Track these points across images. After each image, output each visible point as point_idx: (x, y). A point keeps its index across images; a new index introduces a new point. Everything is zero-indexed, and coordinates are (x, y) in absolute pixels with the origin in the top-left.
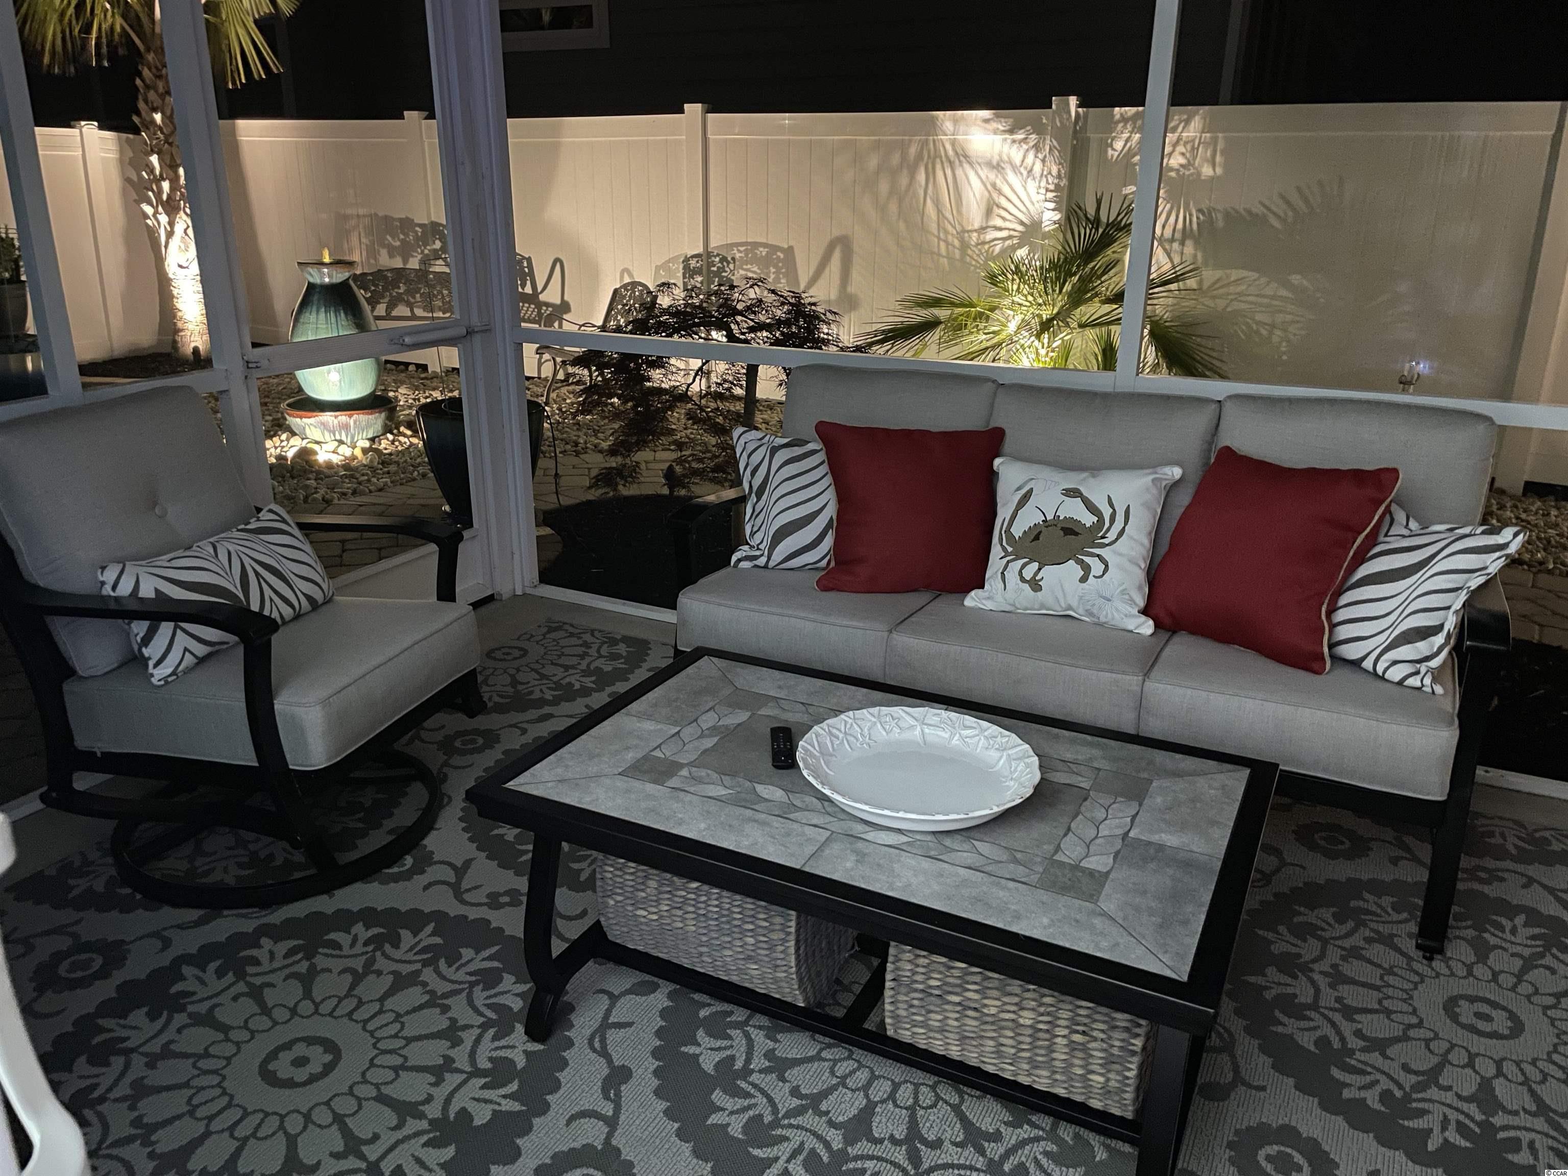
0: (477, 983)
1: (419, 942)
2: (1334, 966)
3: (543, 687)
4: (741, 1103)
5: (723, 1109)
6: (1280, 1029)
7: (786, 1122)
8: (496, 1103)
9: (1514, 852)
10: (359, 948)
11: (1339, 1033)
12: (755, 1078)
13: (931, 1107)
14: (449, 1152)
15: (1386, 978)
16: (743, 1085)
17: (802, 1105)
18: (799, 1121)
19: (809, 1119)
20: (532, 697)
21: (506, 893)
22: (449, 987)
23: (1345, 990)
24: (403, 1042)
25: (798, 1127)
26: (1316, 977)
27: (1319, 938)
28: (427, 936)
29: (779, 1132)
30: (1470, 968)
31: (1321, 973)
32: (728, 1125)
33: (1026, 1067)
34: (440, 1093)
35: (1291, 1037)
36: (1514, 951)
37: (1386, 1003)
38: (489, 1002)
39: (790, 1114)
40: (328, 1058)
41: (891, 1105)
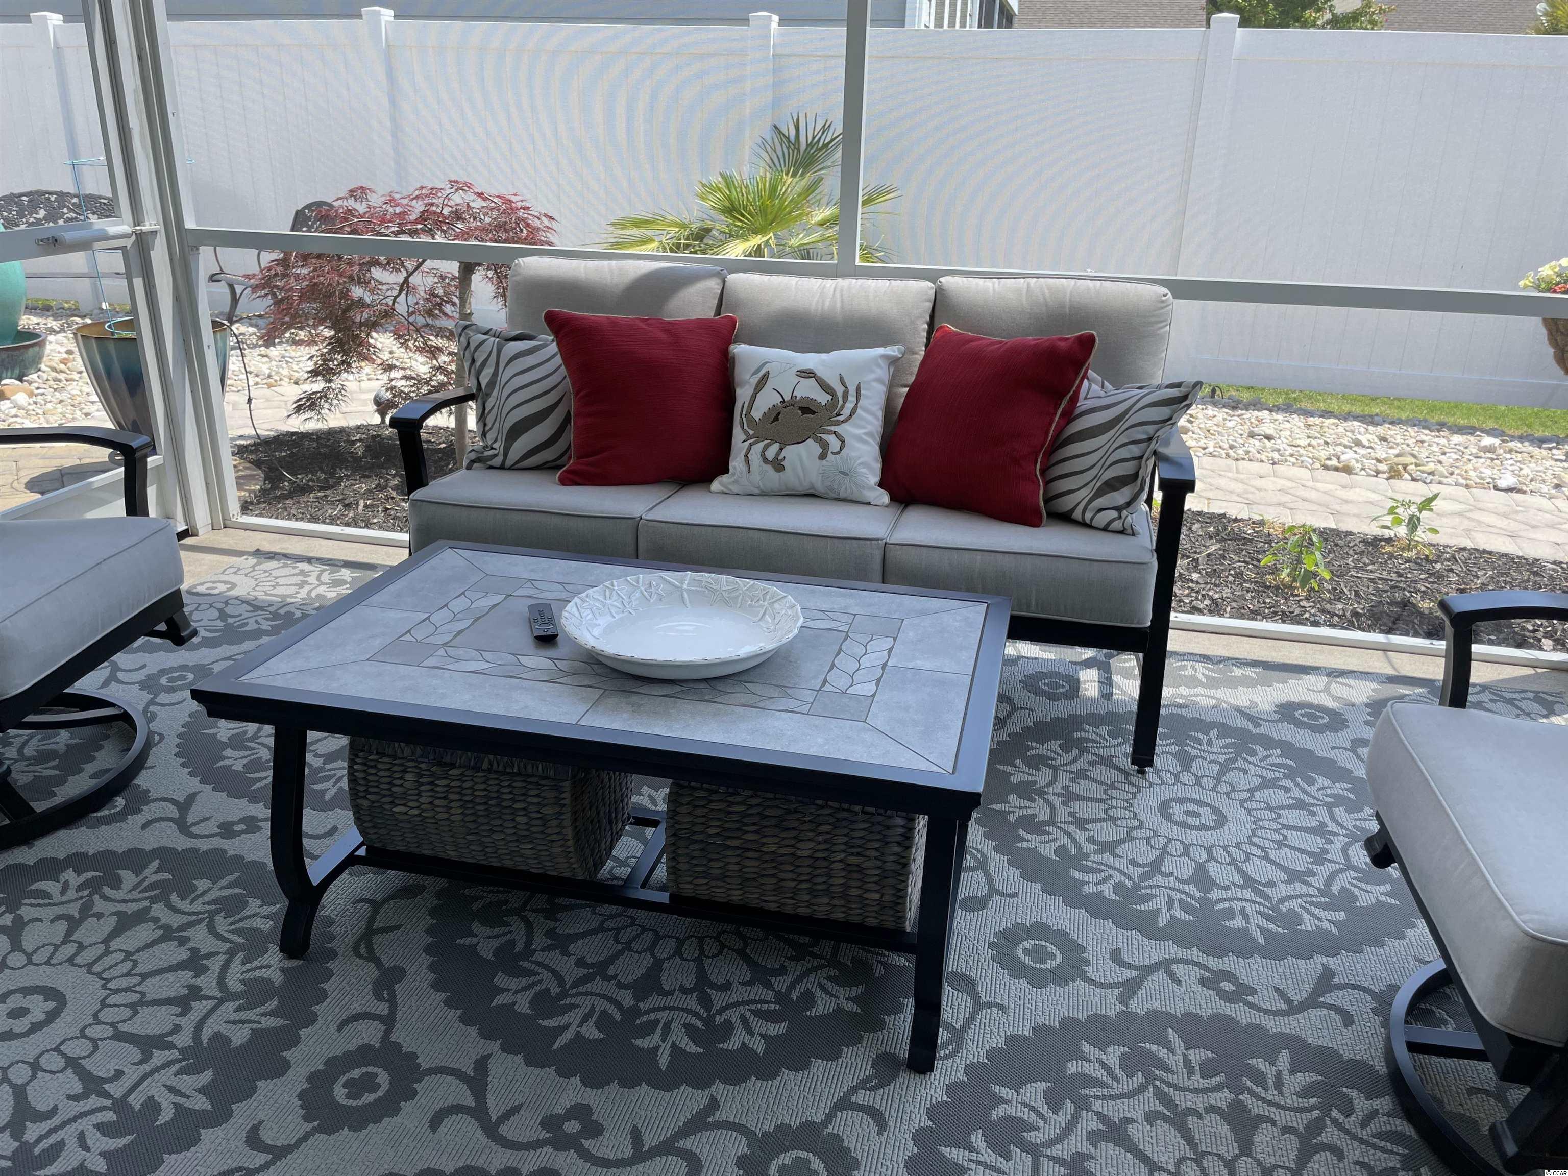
0: (217, 912)
1: (144, 880)
2: (1066, 788)
3: (259, 618)
4: (524, 982)
5: (509, 990)
6: (1025, 844)
7: (574, 990)
8: (255, 1022)
9: (1204, 680)
10: (71, 894)
11: (1074, 841)
12: (539, 956)
13: (717, 955)
14: (206, 1077)
15: (1109, 792)
16: (525, 964)
17: (588, 974)
18: (589, 987)
19: (597, 985)
20: (247, 628)
21: (241, 821)
22: (185, 919)
23: (1077, 806)
24: (139, 978)
25: (586, 994)
26: (1051, 798)
27: (1050, 766)
28: (151, 873)
29: (568, 1001)
30: (1177, 776)
31: (1055, 794)
32: (515, 1003)
33: (806, 898)
34: (188, 1023)
35: (1034, 851)
36: (1212, 758)
37: (1111, 812)
38: (233, 927)
39: (577, 983)
40: (51, 1005)
41: (678, 959)
